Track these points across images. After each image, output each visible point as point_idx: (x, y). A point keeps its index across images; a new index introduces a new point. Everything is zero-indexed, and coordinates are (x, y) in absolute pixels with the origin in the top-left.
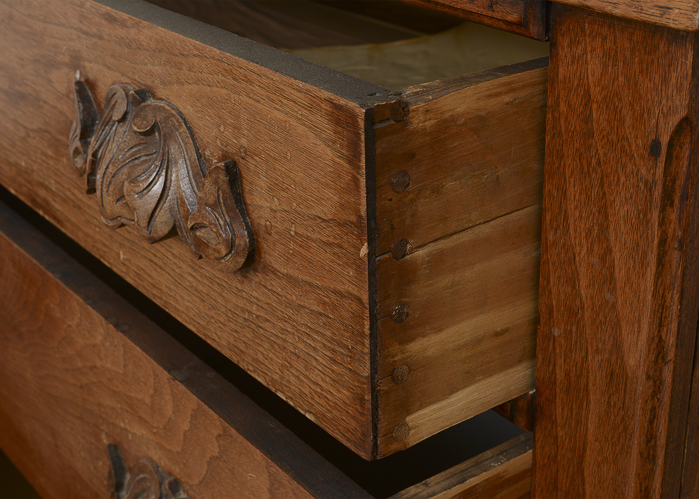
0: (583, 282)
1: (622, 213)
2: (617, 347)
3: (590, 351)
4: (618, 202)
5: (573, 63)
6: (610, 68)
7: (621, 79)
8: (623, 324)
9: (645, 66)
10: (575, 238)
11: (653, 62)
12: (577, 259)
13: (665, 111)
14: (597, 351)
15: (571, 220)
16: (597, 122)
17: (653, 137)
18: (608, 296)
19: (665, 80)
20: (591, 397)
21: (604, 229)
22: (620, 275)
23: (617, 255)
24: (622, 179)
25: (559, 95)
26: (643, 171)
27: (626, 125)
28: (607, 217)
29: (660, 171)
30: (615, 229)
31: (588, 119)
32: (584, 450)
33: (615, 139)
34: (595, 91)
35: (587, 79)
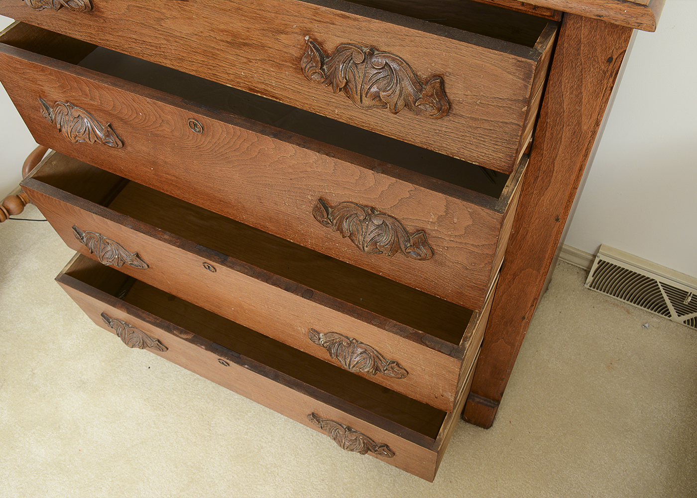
0: (565, 104)
1: (589, 81)
2: (579, 124)
3: (565, 125)
4: (588, 77)
5: (574, 30)
6: (593, 33)
7: (598, 37)
8: (583, 117)
9: (610, 33)
10: (564, 89)
11: (615, 31)
12: (564, 96)
13: (617, 47)
14: (569, 125)
15: (563, 83)
16: (583, 50)
17: (610, 56)
18: (577, 107)
19: (619, 38)
20: (563, 140)
21: (579, 87)
22: (584, 101)
23: (584, 94)
24: (592, 70)
25: (564, 40)
26: (603, 67)
27: (597, 52)
28: (582, 82)
29: (610, 67)
30: (585, 86)
31: (579, 49)
32: (556, 157)
33: (591, 56)
34: (584, 41)
35: (581, 35)
